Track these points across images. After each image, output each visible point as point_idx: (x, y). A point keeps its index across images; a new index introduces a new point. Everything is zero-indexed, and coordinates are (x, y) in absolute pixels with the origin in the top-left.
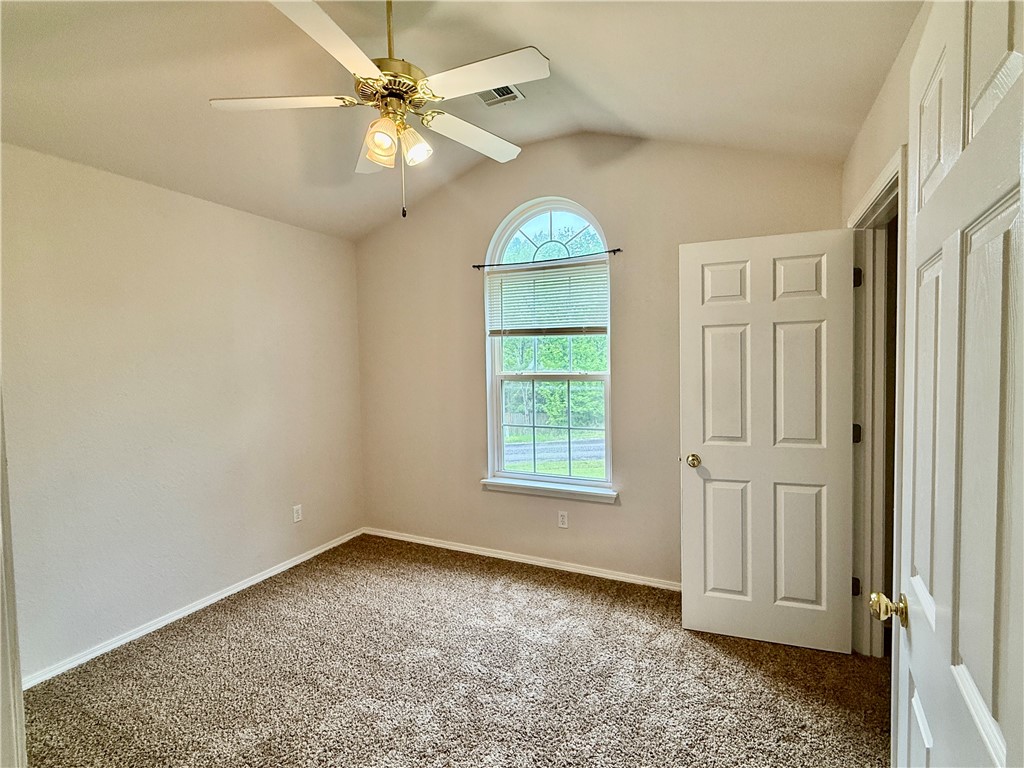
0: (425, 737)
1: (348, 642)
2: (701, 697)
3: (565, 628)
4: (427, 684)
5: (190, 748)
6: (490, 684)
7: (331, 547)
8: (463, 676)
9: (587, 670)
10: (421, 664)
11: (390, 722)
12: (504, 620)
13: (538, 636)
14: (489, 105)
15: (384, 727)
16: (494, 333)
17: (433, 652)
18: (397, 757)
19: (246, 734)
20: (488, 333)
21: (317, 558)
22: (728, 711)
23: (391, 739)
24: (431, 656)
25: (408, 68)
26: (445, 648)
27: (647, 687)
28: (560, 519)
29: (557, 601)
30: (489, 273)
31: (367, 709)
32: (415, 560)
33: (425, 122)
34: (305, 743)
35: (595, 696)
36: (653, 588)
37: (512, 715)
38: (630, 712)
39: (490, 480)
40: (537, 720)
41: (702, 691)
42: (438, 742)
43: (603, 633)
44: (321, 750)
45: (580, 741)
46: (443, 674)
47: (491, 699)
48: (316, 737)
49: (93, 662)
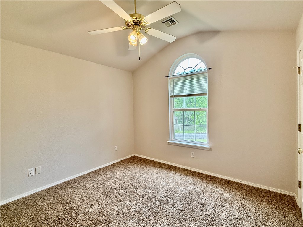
0: (144, 215)
1: (126, 185)
2: (237, 217)
3: (191, 188)
4: (147, 200)
5: (82, 208)
6: (166, 202)
7: (125, 159)
8: (158, 199)
9: (198, 202)
10: (146, 194)
11: (135, 209)
12: (172, 184)
13: (183, 190)
14: (168, 27)
15: (133, 211)
16: (171, 96)
17: (150, 191)
18: (135, 220)
19: (96, 207)
20: (169, 97)
21: (121, 161)
22: (247, 223)
23: (134, 214)
24: (149, 192)
25: (140, 16)
26: (153, 190)
27: (218, 210)
28: (192, 154)
29: (190, 180)
30: (170, 79)
31: (129, 205)
32: (148, 164)
33: (146, 32)
34: (111, 212)
35: (199, 211)
36: (223, 179)
37: (171, 213)
38: (211, 217)
39: (170, 141)
40: (179, 215)
41: (238, 214)
42: (148, 217)
43: (204, 191)
44: (115, 214)
45: (193, 224)
46: (152, 197)
47: (165, 207)
48: (114, 210)
49: (63, 183)
